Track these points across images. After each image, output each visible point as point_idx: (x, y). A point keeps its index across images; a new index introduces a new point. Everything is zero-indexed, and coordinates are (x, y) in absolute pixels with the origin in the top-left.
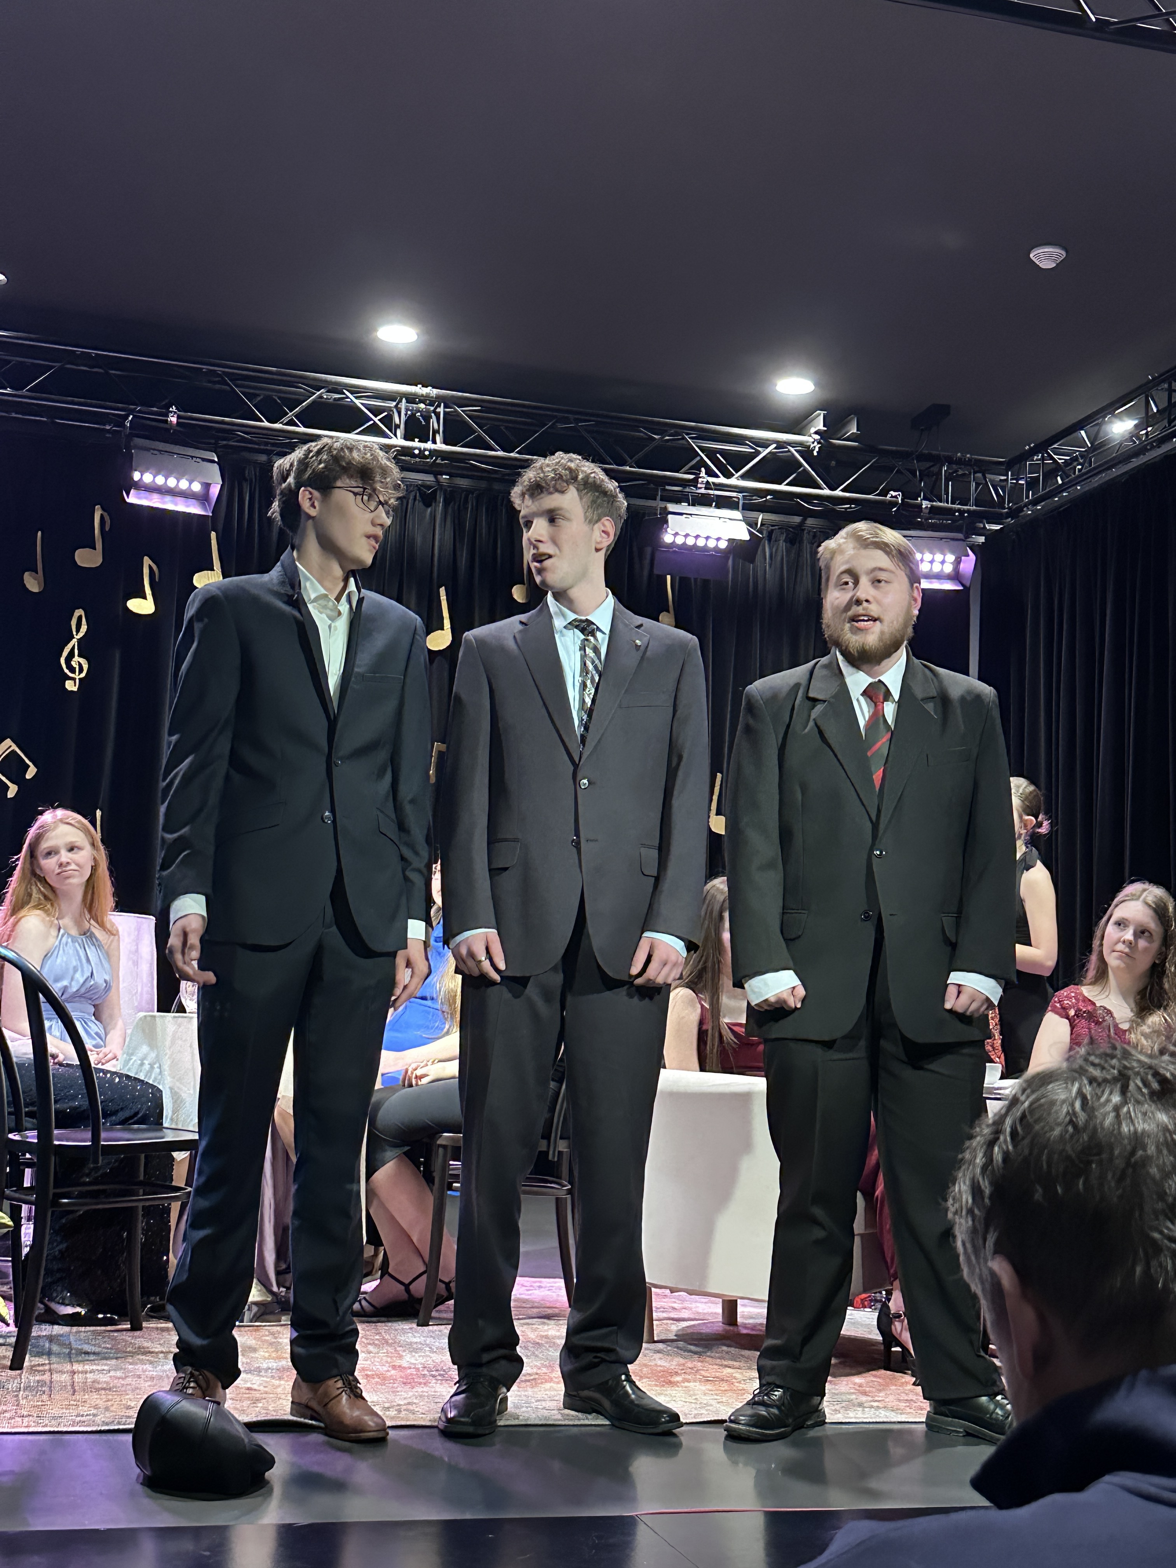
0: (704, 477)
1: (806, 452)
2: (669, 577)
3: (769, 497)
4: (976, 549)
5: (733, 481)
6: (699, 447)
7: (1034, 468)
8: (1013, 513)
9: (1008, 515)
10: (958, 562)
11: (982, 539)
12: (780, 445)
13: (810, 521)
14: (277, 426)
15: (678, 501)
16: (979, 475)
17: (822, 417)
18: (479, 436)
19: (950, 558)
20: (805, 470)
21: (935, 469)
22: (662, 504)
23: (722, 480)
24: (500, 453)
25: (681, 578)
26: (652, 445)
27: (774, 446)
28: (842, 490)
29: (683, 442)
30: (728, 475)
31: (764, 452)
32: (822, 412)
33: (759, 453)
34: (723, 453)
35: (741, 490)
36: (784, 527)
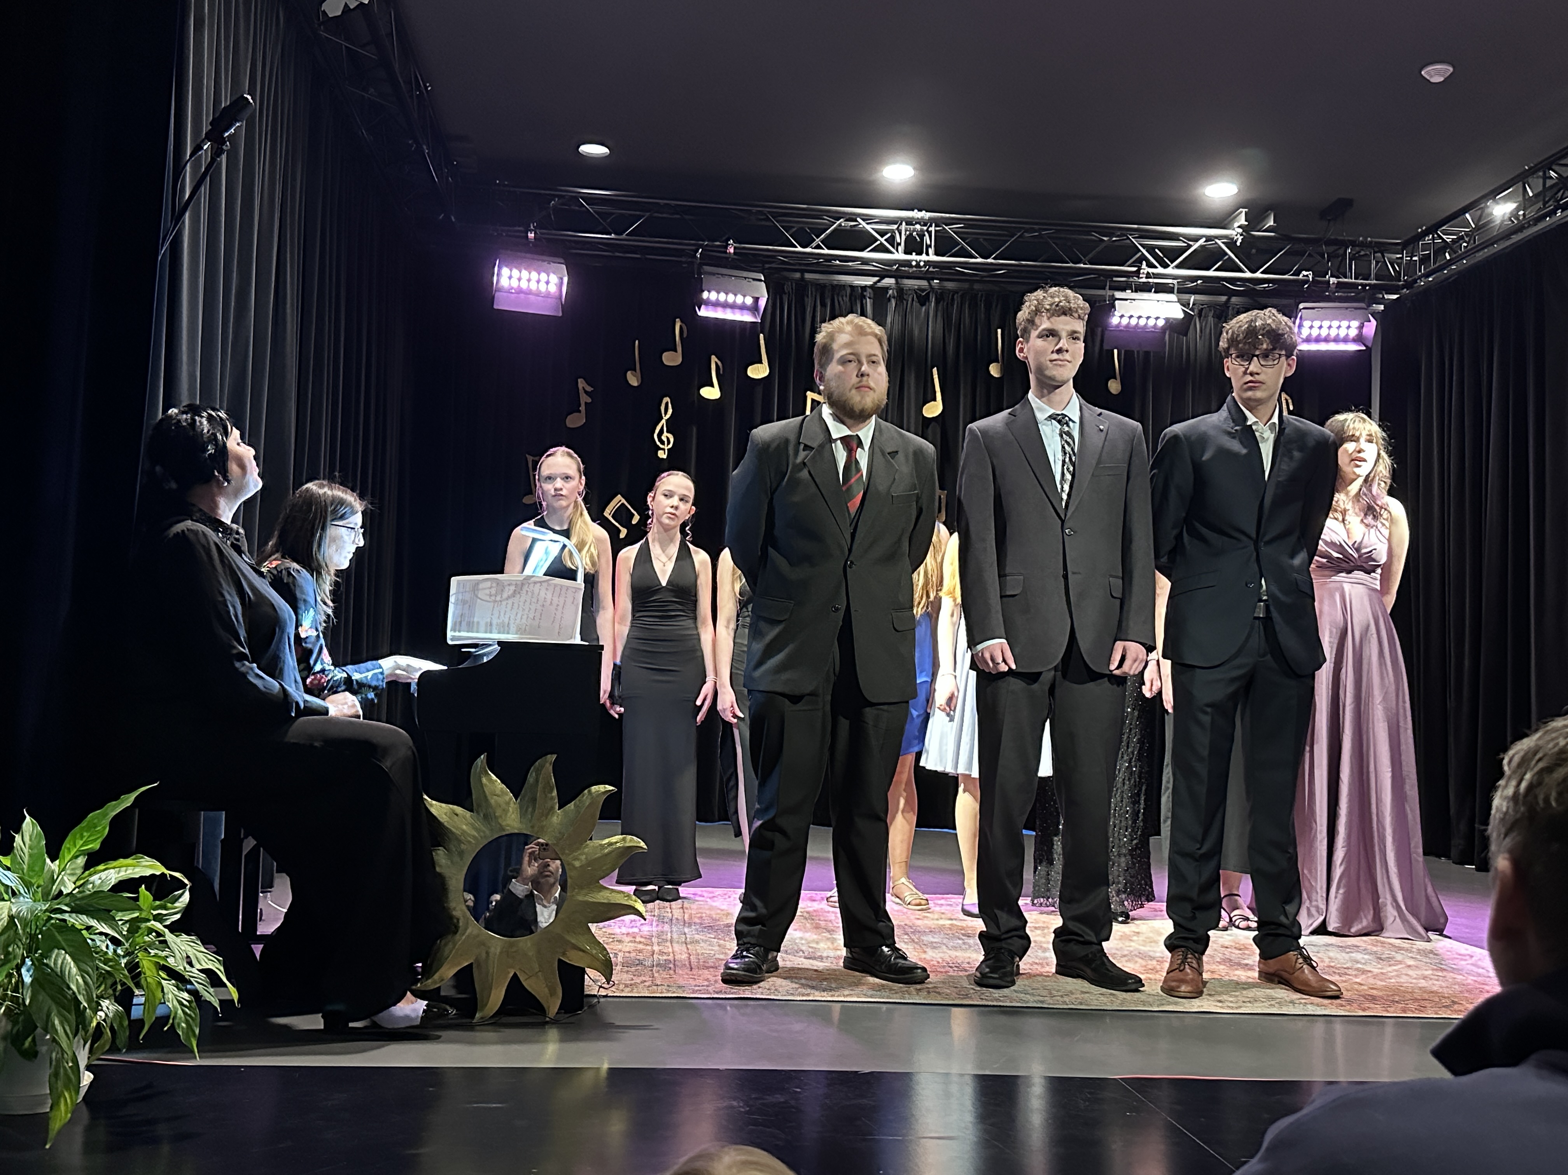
0: (1145, 269)
1: (1231, 244)
2: (1116, 351)
3: (1199, 282)
4: (1378, 316)
5: (1170, 271)
6: (1141, 245)
7: (1426, 247)
8: (1408, 285)
9: (1403, 287)
10: (1361, 327)
11: (1382, 307)
12: (1209, 239)
13: (1234, 299)
14: (808, 250)
15: (1123, 289)
16: (1379, 255)
17: (1243, 214)
18: (963, 247)
19: (1355, 324)
20: (1230, 257)
21: (1341, 251)
22: (1110, 293)
23: (1160, 270)
24: (980, 260)
25: (1126, 351)
26: (1103, 245)
27: (1204, 239)
28: (1262, 273)
29: (1128, 241)
30: (1166, 266)
31: (1196, 246)
32: (1244, 210)
33: (1189, 246)
34: (1161, 248)
35: (1175, 277)
36: (1211, 306)
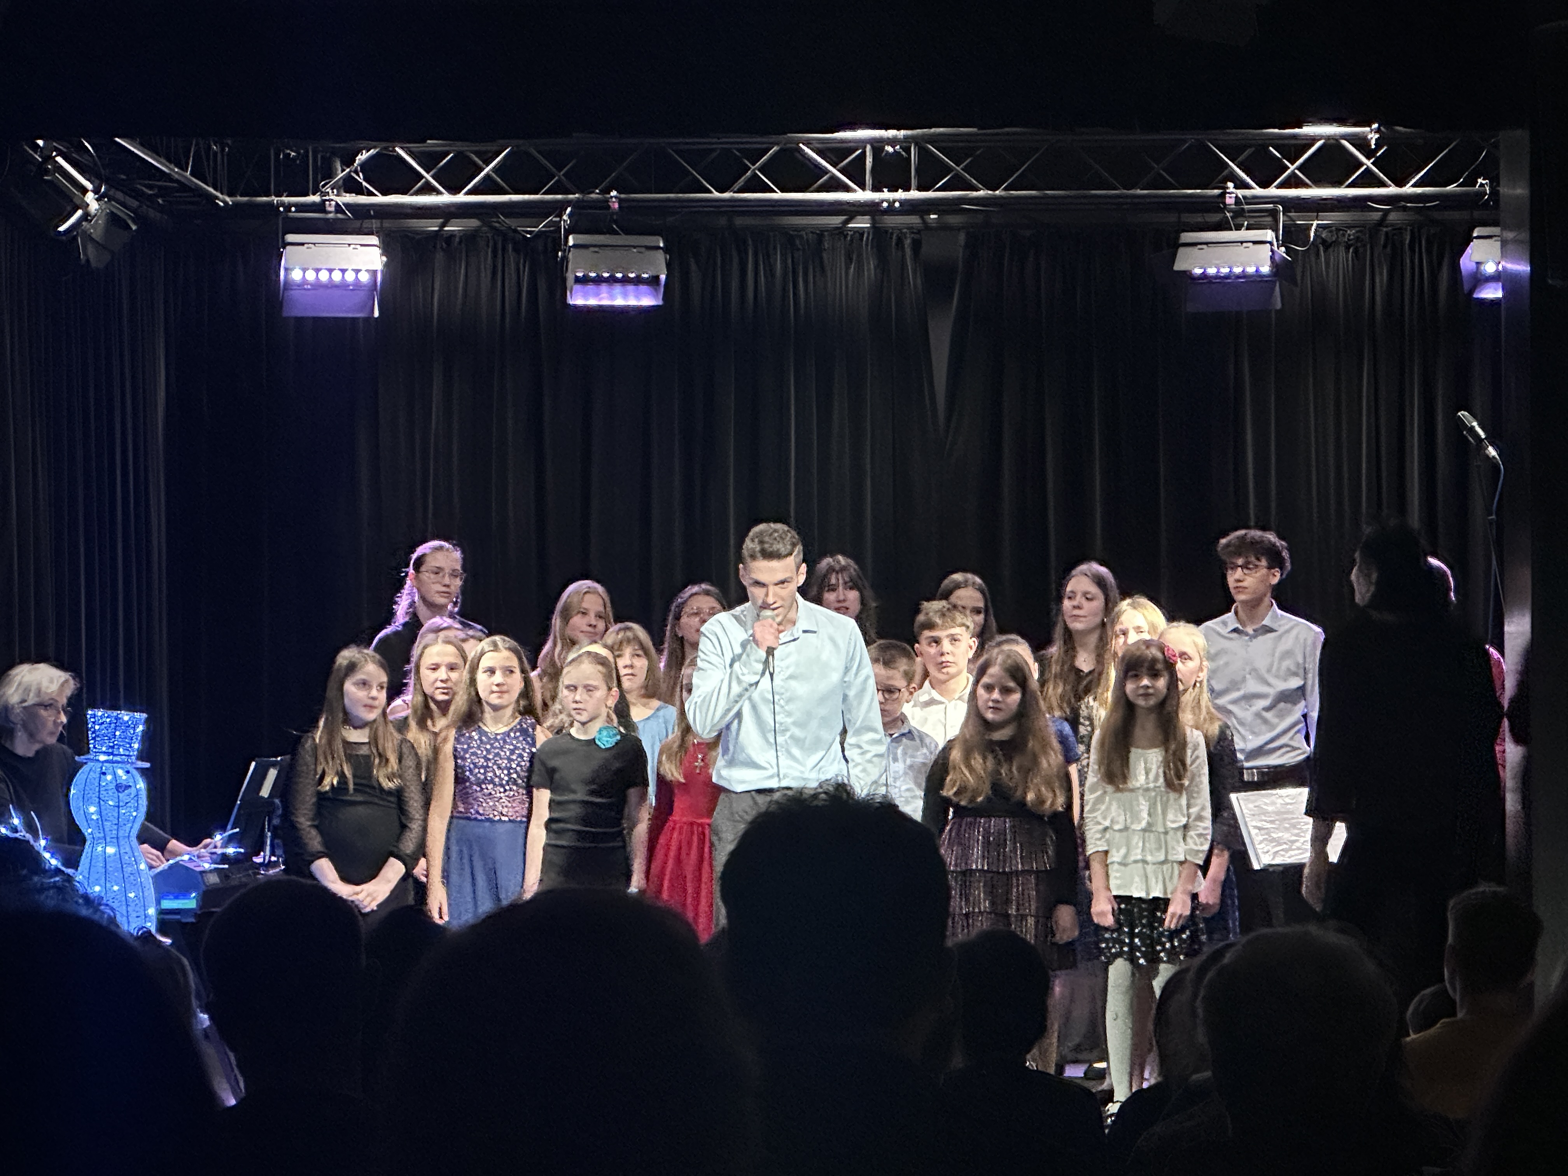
0: (1233, 192)
1: (1364, 145)
5: (1271, 192)
6: (1227, 155)
12: (1328, 138)
14: (727, 195)
18: (957, 176)
20: (1364, 165)
23: (1258, 191)
24: (984, 193)
26: (1168, 159)
27: (1323, 141)
28: (1413, 186)
29: (1210, 155)
30: (1265, 185)
31: (1311, 151)
